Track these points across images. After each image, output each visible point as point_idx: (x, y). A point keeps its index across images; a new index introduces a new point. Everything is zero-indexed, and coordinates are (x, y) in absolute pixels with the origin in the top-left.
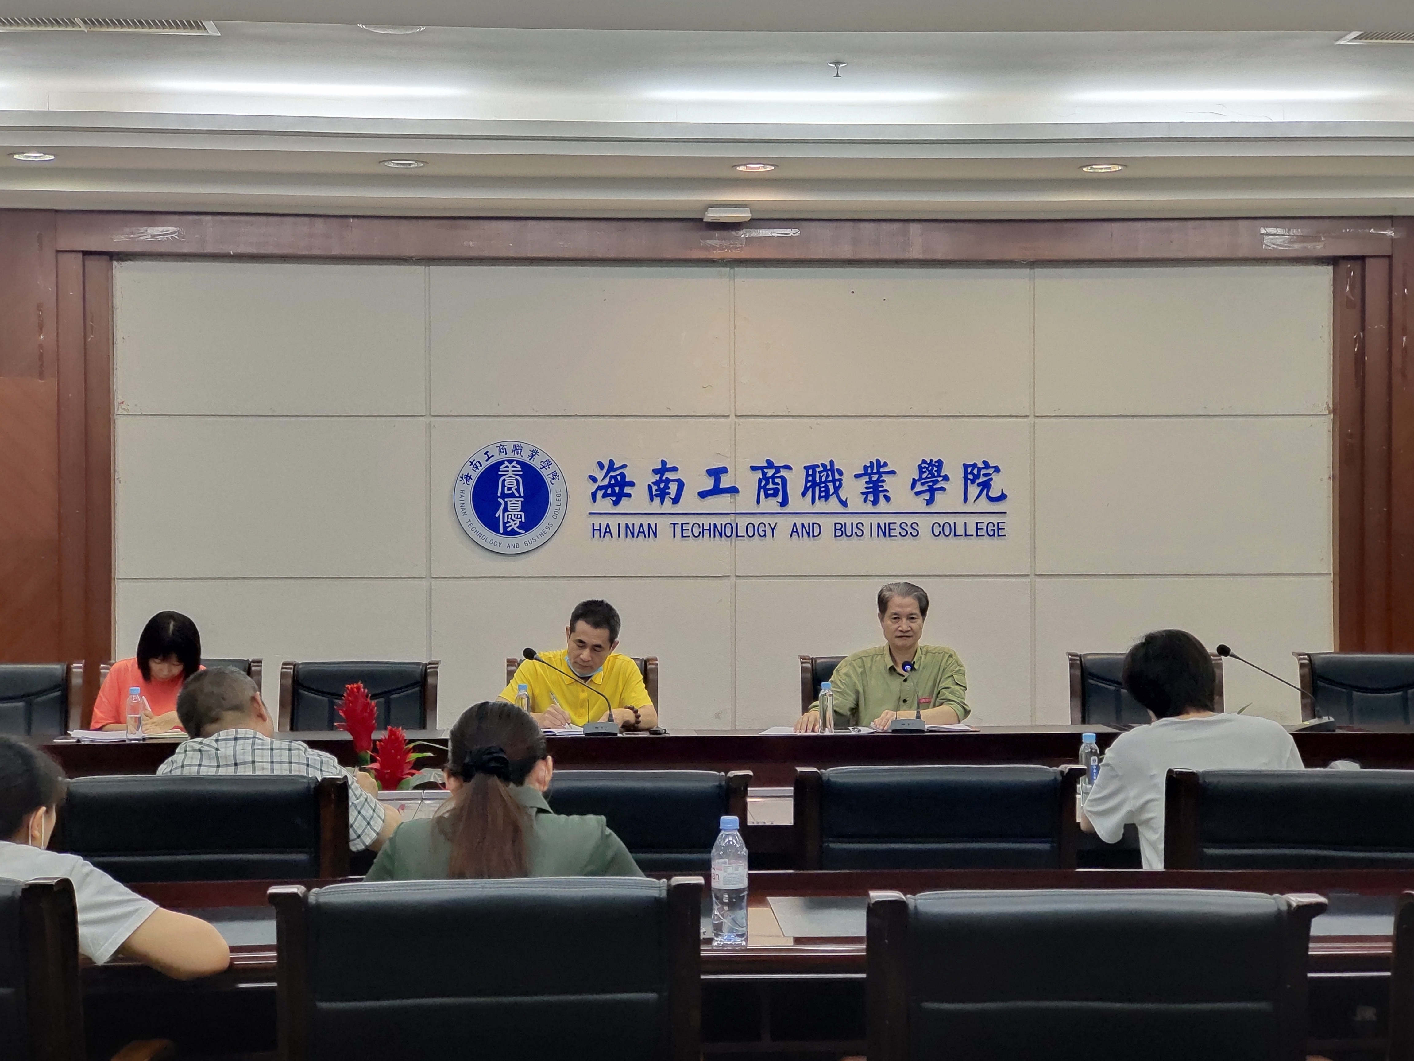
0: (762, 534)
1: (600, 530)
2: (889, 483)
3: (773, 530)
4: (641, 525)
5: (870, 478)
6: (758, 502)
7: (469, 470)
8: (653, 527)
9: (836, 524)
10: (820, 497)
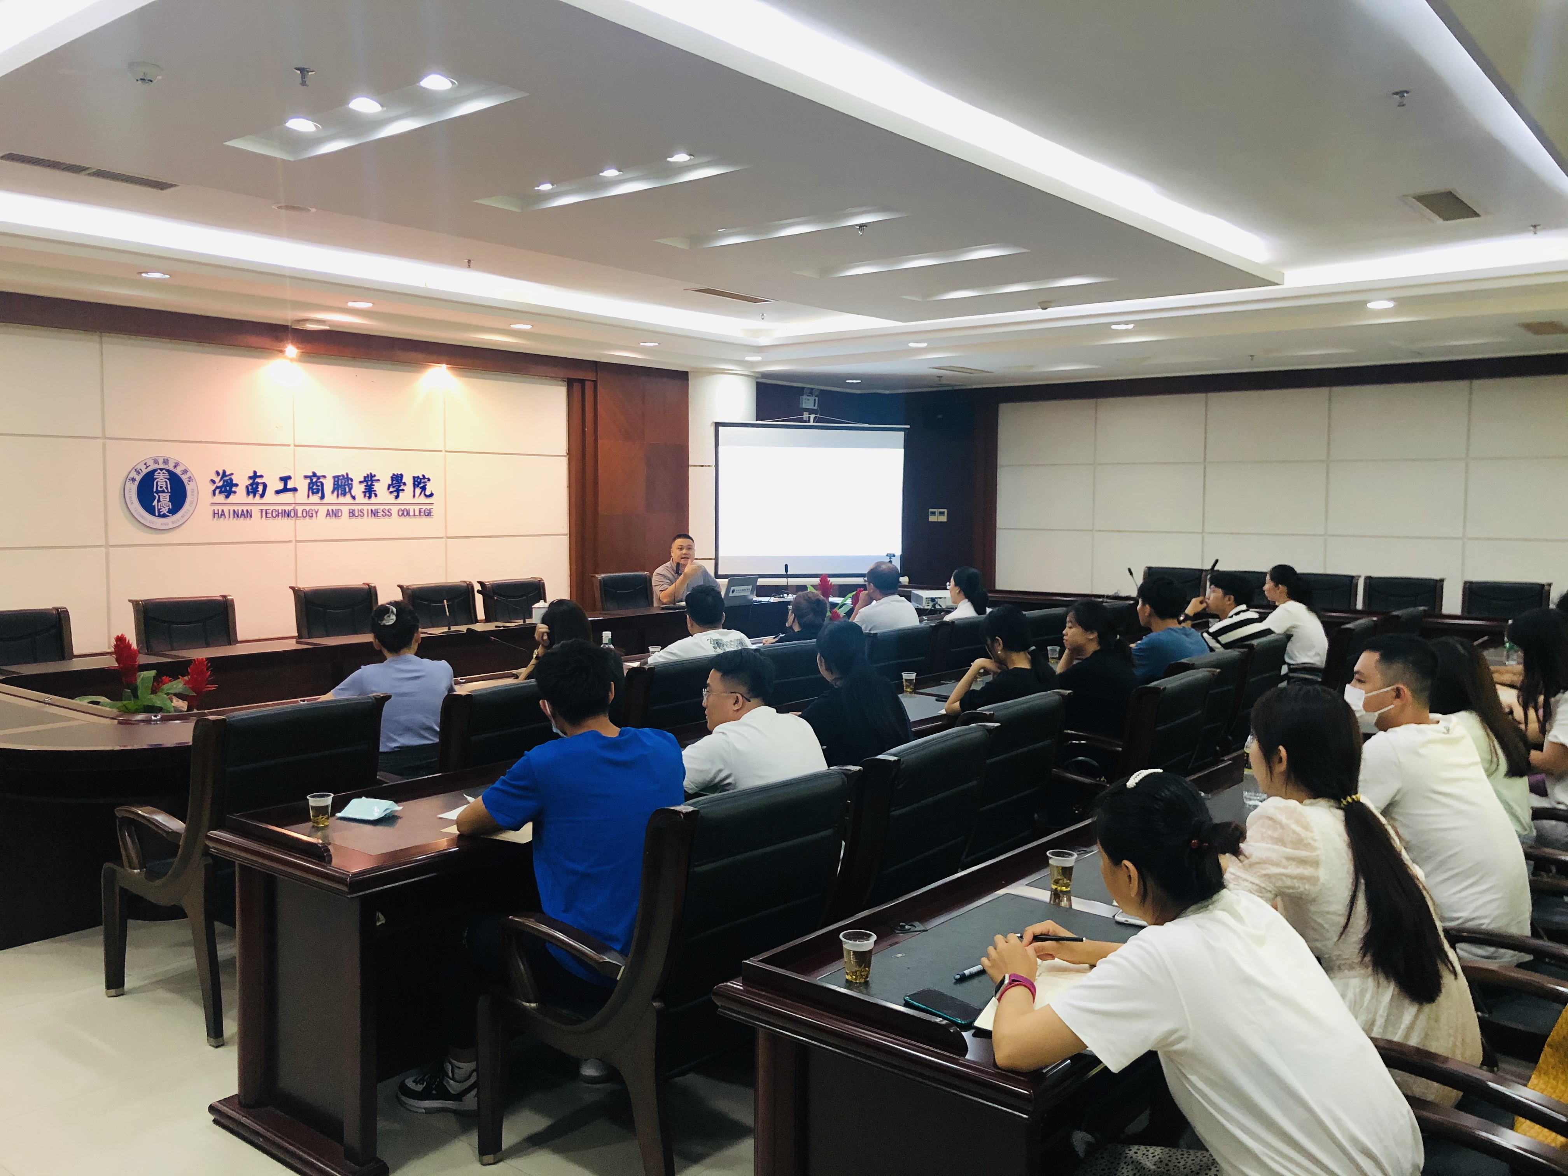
0: (311, 515)
1: (218, 513)
2: (377, 487)
3: (317, 513)
4: (243, 510)
5: (367, 483)
6: (308, 496)
7: (133, 474)
8: (249, 511)
9: (350, 509)
10: (341, 494)
